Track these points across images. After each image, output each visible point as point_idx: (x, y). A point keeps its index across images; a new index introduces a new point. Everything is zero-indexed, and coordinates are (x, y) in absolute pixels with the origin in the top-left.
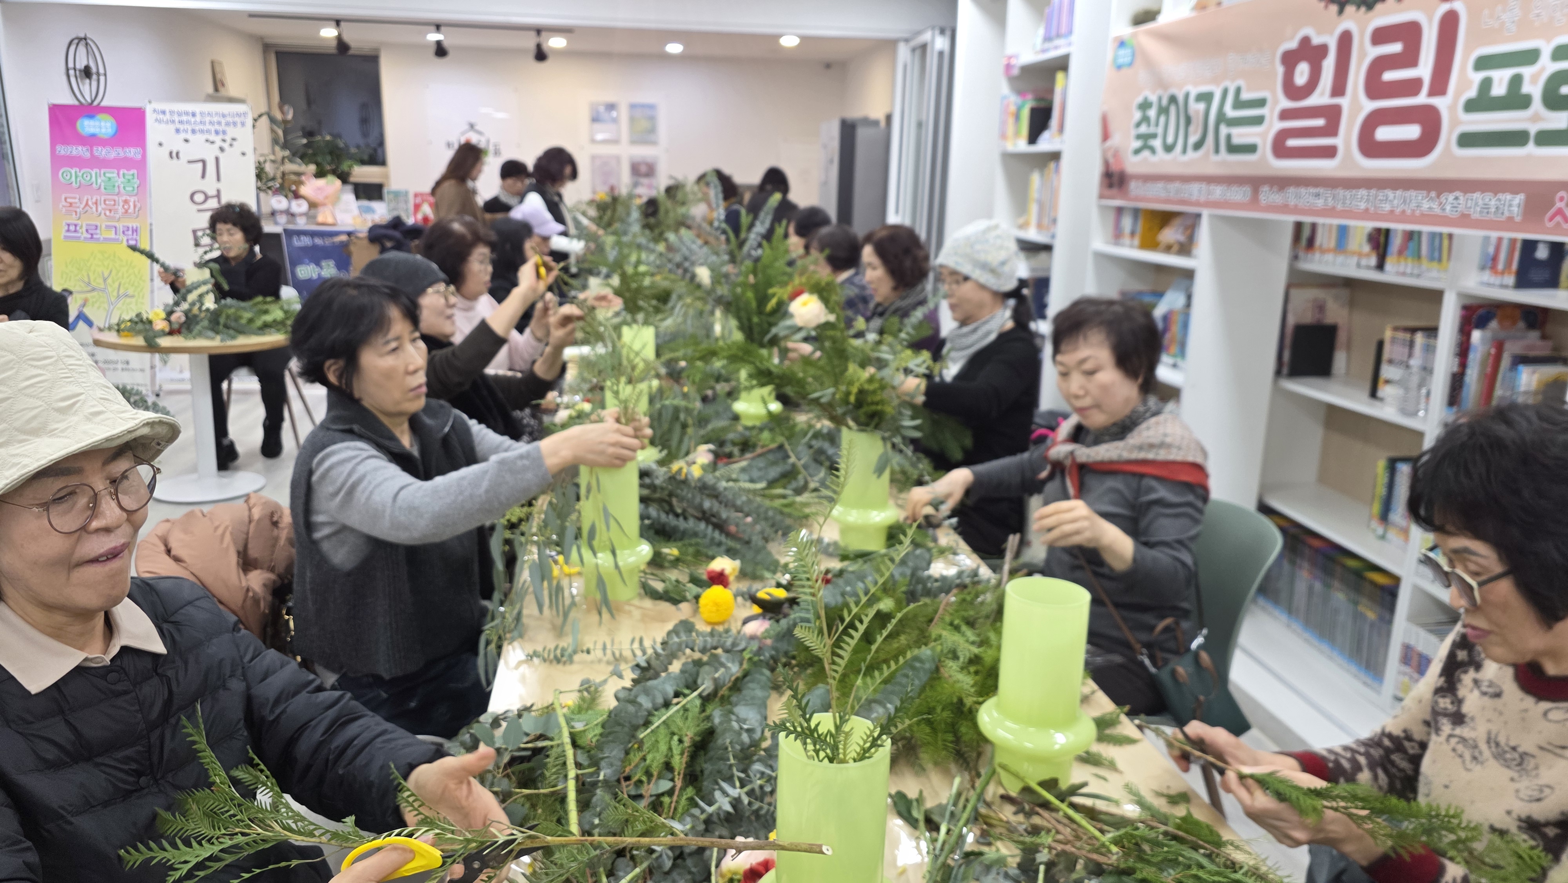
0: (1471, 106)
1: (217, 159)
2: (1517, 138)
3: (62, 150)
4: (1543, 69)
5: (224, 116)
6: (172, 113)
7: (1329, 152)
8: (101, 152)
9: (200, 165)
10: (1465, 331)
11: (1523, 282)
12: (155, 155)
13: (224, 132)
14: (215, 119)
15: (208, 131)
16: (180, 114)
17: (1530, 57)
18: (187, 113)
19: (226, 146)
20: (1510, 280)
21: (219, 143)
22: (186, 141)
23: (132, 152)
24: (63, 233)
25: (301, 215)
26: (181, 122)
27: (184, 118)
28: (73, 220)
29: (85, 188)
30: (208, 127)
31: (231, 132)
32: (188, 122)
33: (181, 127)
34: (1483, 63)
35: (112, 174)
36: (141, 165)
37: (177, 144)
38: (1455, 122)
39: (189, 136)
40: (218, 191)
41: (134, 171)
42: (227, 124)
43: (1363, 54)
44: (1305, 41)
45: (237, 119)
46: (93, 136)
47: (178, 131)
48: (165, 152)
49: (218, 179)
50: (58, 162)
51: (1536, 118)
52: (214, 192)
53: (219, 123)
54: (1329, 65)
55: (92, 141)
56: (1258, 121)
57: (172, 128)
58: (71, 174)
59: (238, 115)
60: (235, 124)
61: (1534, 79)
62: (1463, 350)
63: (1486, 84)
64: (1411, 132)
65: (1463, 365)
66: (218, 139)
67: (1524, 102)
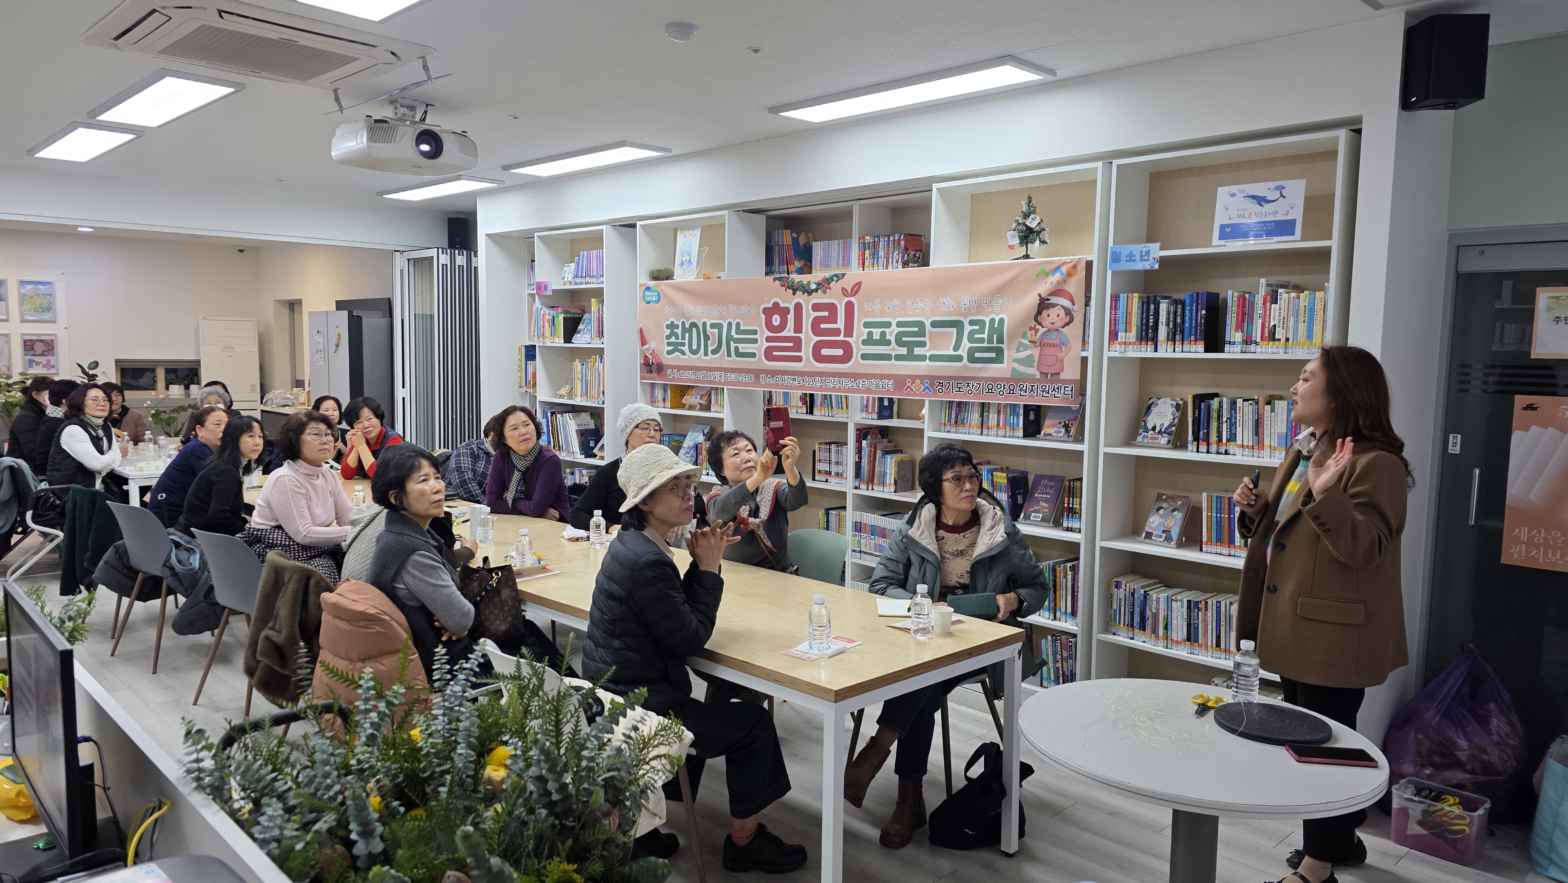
0: (864, 343)
2: (887, 357)
4: (894, 330)
7: (799, 359)
10: (859, 441)
11: (881, 417)
17: (888, 325)
20: (875, 416)
34: (867, 325)
38: (859, 349)
43: (808, 315)
44: (776, 304)
51: (894, 349)
54: (791, 317)
56: (755, 341)
61: (891, 334)
62: (859, 450)
63: (870, 334)
64: (839, 352)
65: (860, 458)
67: (888, 343)
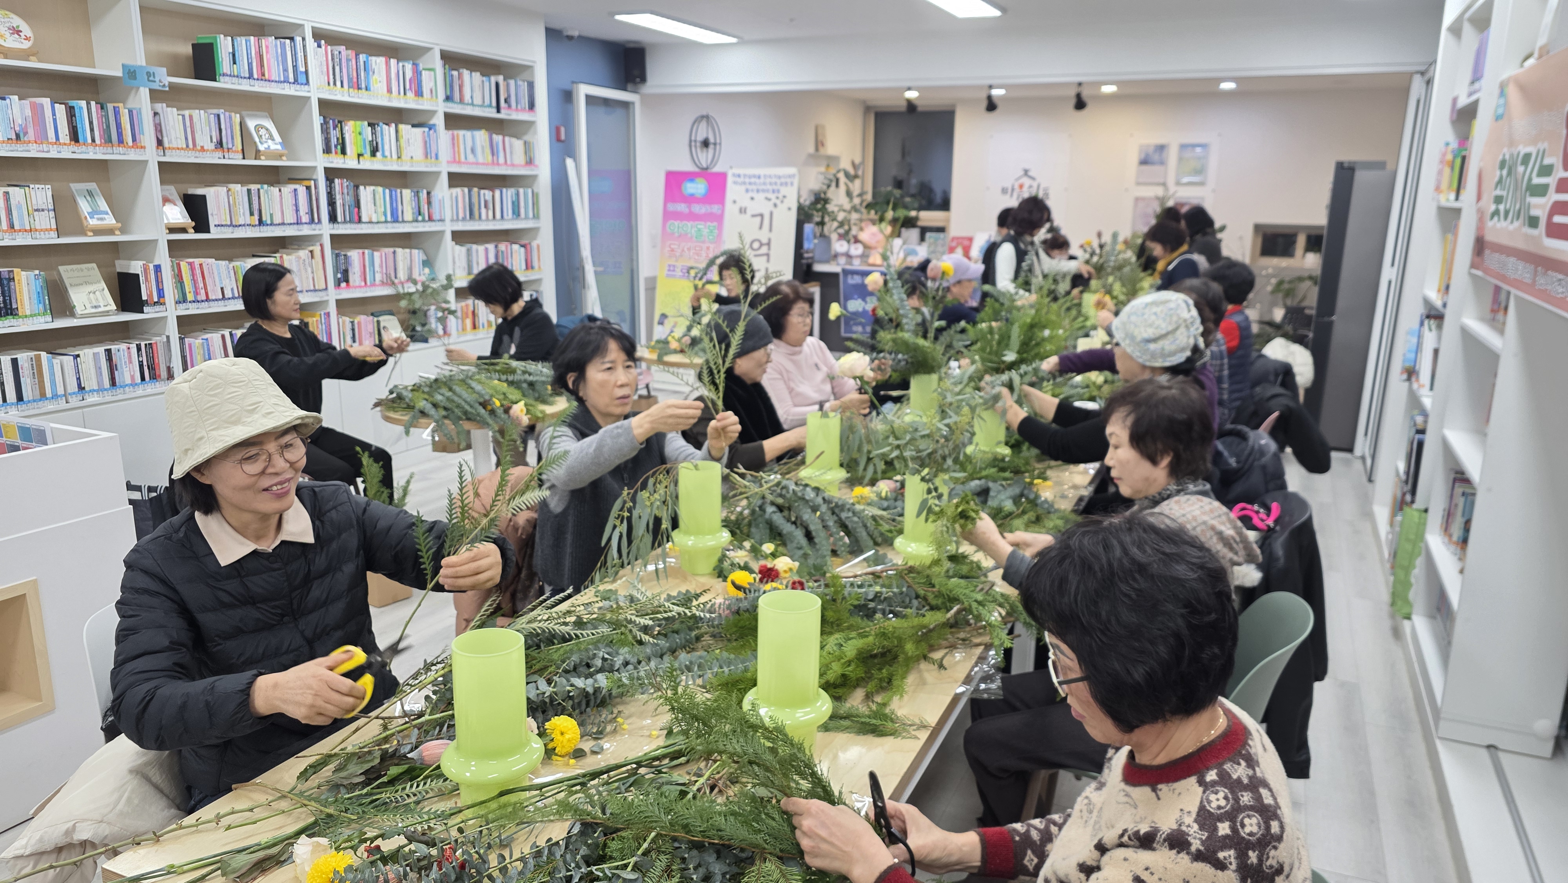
1: (771, 214)
3: (671, 207)
5: (779, 177)
6: (745, 176)
8: (698, 209)
9: (758, 219)
12: (730, 210)
13: (778, 191)
14: (774, 180)
15: (768, 191)
16: (750, 177)
18: (754, 176)
19: (778, 202)
21: (774, 200)
22: (752, 199)
23: (715, 209)
24: (666, 272)
25: (857, 257)
26: (750, 184)
27: (753, 180)
28: (672, 262)
29: (683, 237)
30: (769, 187)
31: (784, 191)
32: (755, 184)
33: (750, 187)
35: (701, 225)
36: (719, 219)
37: (745, 202)
39: (754, 195)
40: (770, 240)
41: (715, 224)
42: (781, 184)
45: (789, 180)
46: (692, 195)
47: (747, 191)
48: (736, 208)
49: (771, 230)
50: (668, 216)
52: (765, 241)
53: (776, 184)
55: (691, 199)
56: (1546, 190)
57: (743, 188)
58: (675, 226)
59: (790, 176)
60: (786, 184)
66: (772, 196)
